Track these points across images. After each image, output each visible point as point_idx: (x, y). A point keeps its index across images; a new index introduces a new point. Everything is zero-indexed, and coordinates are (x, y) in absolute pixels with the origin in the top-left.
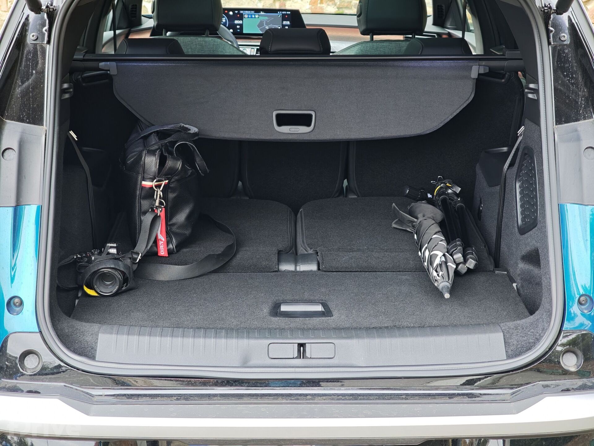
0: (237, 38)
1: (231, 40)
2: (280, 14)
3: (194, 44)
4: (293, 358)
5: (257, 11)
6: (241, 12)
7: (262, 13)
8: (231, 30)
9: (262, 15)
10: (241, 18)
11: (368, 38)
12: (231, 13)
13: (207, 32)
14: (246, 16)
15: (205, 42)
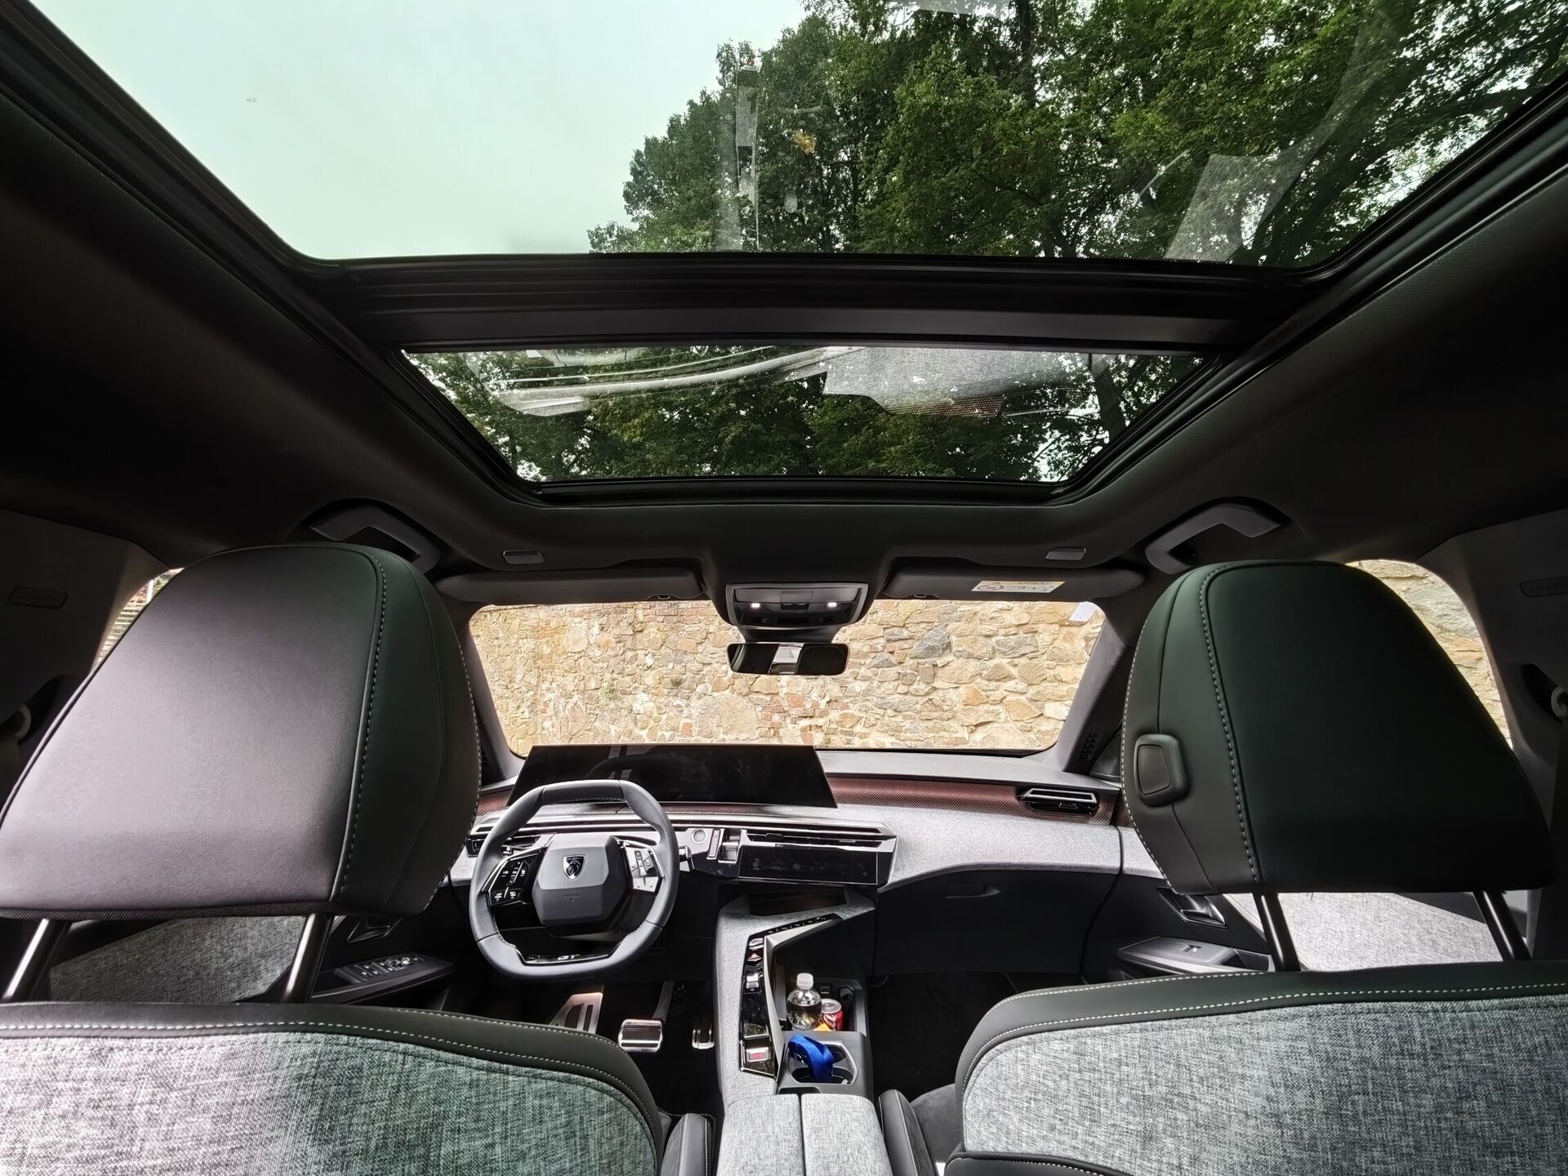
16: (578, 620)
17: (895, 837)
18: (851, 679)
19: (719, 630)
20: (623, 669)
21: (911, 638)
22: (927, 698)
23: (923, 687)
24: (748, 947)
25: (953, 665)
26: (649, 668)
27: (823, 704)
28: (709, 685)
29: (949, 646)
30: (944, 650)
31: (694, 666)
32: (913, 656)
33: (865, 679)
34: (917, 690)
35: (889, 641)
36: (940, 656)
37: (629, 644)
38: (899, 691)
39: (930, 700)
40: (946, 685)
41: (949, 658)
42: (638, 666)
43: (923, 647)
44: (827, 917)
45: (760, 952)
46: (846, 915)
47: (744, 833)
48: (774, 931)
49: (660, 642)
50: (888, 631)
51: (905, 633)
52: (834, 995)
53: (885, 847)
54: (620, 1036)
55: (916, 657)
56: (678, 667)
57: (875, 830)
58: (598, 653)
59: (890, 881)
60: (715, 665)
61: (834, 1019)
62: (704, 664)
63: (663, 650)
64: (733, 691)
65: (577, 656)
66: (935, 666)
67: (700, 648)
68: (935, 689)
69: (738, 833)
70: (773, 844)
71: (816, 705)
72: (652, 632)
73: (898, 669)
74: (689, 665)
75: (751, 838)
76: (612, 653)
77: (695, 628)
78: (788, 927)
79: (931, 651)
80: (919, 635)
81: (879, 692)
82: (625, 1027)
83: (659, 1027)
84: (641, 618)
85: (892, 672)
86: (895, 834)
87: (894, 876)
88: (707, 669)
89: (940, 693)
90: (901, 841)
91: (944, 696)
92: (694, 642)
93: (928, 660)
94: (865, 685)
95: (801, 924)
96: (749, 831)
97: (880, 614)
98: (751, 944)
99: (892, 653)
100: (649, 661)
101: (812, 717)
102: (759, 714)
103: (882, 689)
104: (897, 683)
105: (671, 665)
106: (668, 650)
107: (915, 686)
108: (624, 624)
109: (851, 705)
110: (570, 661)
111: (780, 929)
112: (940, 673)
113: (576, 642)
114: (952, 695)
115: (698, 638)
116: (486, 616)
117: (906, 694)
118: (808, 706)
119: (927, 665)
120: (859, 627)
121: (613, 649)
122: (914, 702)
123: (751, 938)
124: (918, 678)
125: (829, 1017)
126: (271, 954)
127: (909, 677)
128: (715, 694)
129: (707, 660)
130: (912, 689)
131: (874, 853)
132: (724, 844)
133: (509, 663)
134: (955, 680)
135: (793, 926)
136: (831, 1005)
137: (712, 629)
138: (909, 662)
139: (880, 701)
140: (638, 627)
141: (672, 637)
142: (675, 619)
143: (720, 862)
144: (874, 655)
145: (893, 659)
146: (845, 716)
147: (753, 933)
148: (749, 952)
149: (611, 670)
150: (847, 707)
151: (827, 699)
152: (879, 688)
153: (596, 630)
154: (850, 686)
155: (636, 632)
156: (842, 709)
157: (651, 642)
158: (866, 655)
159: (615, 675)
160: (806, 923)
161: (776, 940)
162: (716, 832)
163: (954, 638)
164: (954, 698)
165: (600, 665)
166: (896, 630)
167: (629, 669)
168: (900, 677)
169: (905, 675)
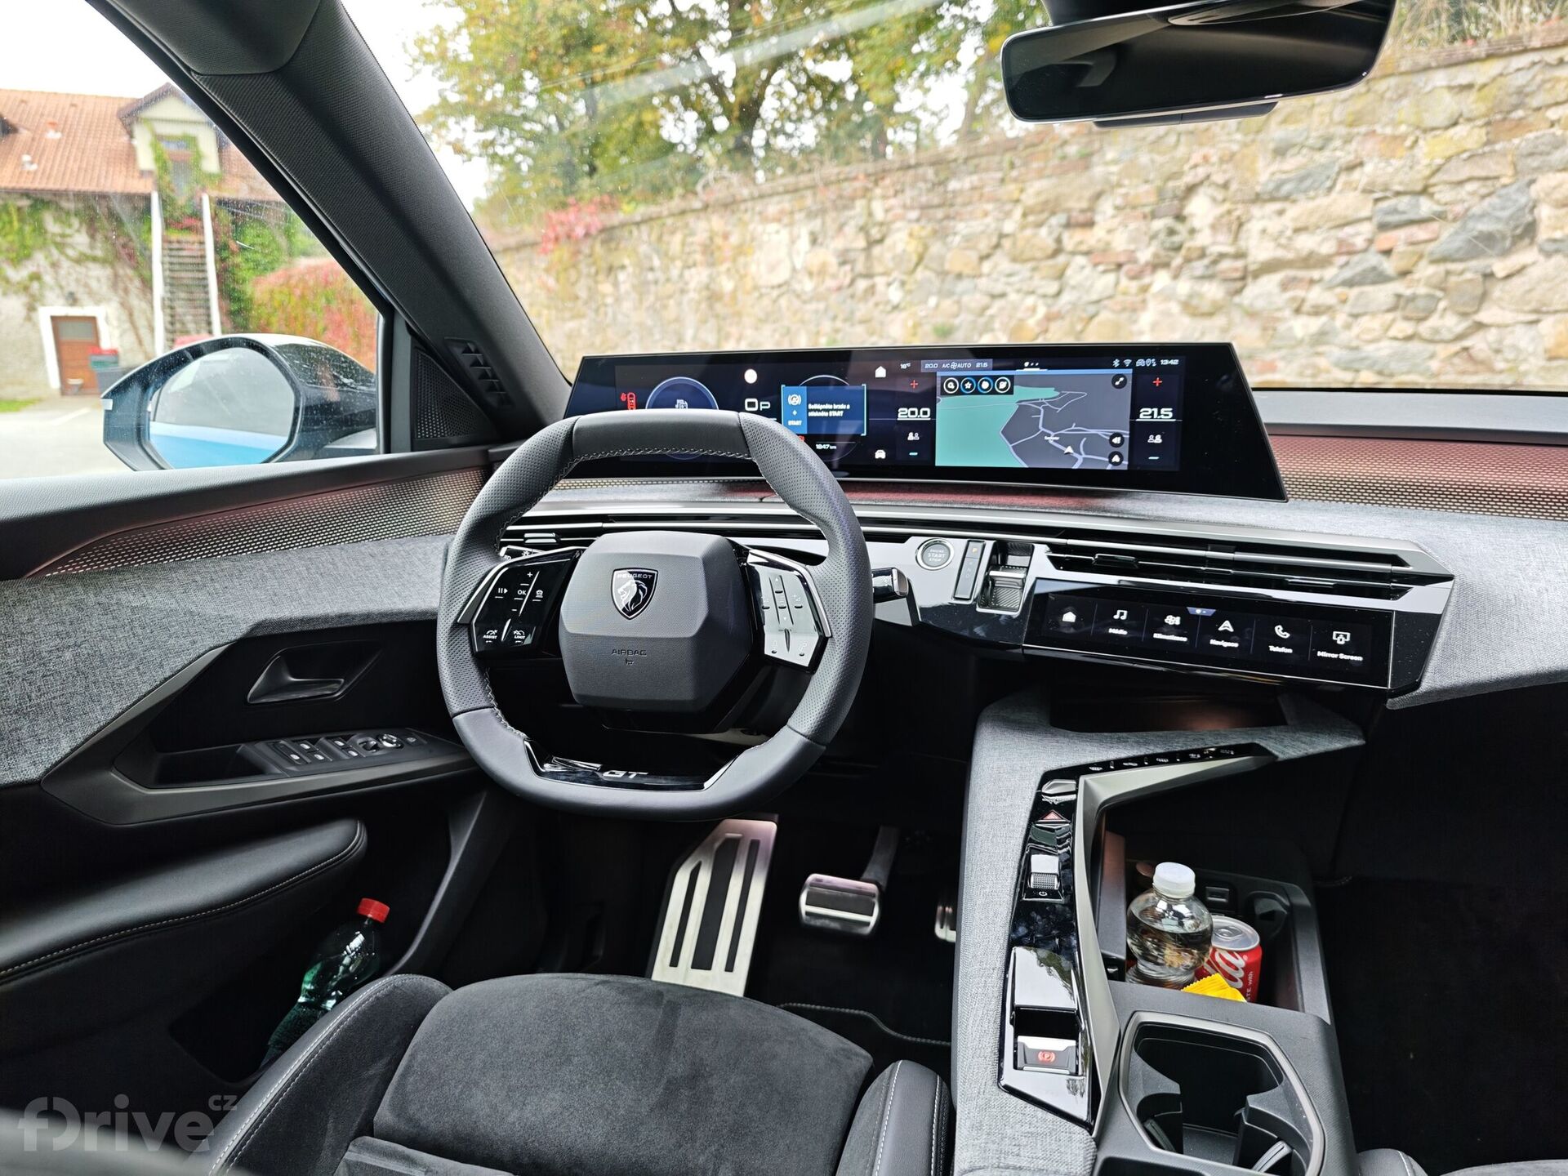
2: (1121, 369)
5: (1007, 357)
6: (927, 365)
7: (1029, 368)
9: (1029, 381)
10: (927, 393)
12: (880, 372)
14: (951, 385)
16: (773, 227)
17: (1449, 578)
18: (1287, 313)
19: (1023, 227)
20: (852, 313)
21: (1440, 216)
22: (1457, 347)
23: (1451, 323)
24: (1039, 796)
25: (1534, 273)
26: (896, 308)
29: (1530, 230)
30: (1517, 239)
31: (975, 300)
32: (1436, 256)
33: (1317, 311)
34: (1436, 331)
35: (1383, 227)
36: (1505, 253)
37: (860, 267)
38: (1393, 332)
39: (1466, 349)
40: (1508, 317)
41: (1526, 256)
42: (877, 305)
43: (1463, 236)
44: (1239, 750)
45: (1068, 810)
46: (1288, 747)
47: (1041, 552)
48: (1105, 766)
49: (915, 259)
50: (1384, 205)
51: (1426, 207)
52: (1239, 909)
53: (1416, 600)
54: (803, 898)
55: (1444, 259)
56: (948, 304)
57: (1394, 559)
58: (808, 285)
59: (1426, 684)
60: (1013, 297)
61: (1240, 962)
62: (993, 297)
63: (920, 274)
65: (775, 293)
66: (1489, 276)
67: (986, 266)
68: (1480, 326)
69: (1028, 550)
70: (1112, 580)
72: (900, 241)
73: (1399, 287)
74: (965, 299)
75: (1057, 563)
76: (831, 283)
77: (976, 226)
78: (1140, 761)
79: (1487, 242)
80: (1459, 209)
81: (1345, 337)
82: (812, 885)
83: (873, 895)
84: (879, 215)
85: (1382, 294)
86: (1451, 571)
87: (1439, 670)
88: (998, 304)
89: (1492, 335)
90: (1466, 589)
91: (1500, 341)
92: (973, 256)
93: (1473, 264)
94: (1315, 324)
95: (1173, 758)
96: (1054, 548)
97: (1368, 168)
98: (1044, 790)
99: (1387, 253)
100: (895, 295)
103: (1355, 330)
104: (1390, 316)
105: (933, 301)
106: (928, 274)
107: (1433, 321)
108: (850, 230)
109: (1281, 364)
110: (766, 302)
111: (1119, 764)
112: (1497, 291)
113: (772, 268)
114: (1522, 338)
115: (984, 246)
116: (631, 232)
117: (1409, 338)
119: (1468, 276)
120: (1318, 202)
121: (834, 276)
122: (1427, 355)
123: (1048, 777)
124: (1442, 305)
125: (1229, 957)
126: (39, 710)
127: (1421, 303)
129: (998, 288)
130: (1424, 328)
131: (1386, 615)
132: (992, 573)
133: (671, 312)
134: (1533, 305)
135: (1151, 760)
136: (1234, 932)
137: (1009, 227)
138: (1426, 271)
139: (1346, 355)
140: (875, 233)
141: (936, 248)
142: (940, 214)
143: (979, 610)
144: (1343, 259)
145: (1389, 266)
147: (1054, 764)
148: (1040, 808)
149: (831, 314)
152: (1348, 327)
153: (804, 242)
155: (872, 243)
157: (899, 259)
158: (1325, 262)
159: (839, 324)
160: (1184, 757)
161: (1109, 787)
162: (975, 548)
163: (1545, 212)
164: (1523, 344)
165: (813, 306)
166: (1403, 202)
167: (862, 310)
168: (1399, 303)
169: (1413, 298)
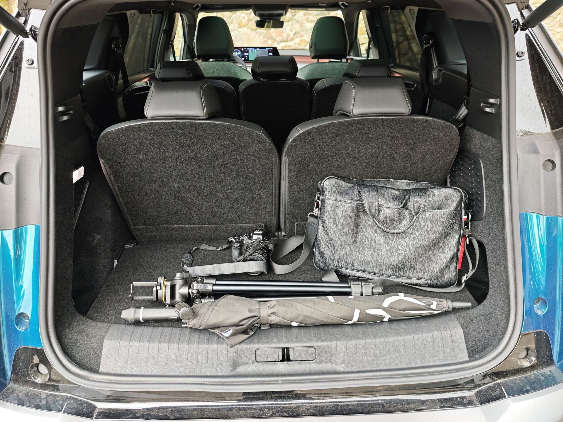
0: (245, 63)
1: (242, 63)
2: (267, 50)
3: (218, 66)
4: (278, 361)
5: (256, 48)
6: (248, 49)
7: (258, 49)
8: (243, 59)
9: (258, 50)
10: (248, 52)
11: (316, 61)
12: (243, 49)
13: (226, 59)
14: (250, 51)
15: (224, 65)
27: (292, 35)
28: (235, 24)
64: (248, 28)
71: (288, 35)
101: (286, 41)
102: (262, 40)
118: (285, 35)
128: (239, 30)
146: (302, 41)
150: (302, 36)
151: (294, 32)
154: (304, 25)
156: (300, 37)
